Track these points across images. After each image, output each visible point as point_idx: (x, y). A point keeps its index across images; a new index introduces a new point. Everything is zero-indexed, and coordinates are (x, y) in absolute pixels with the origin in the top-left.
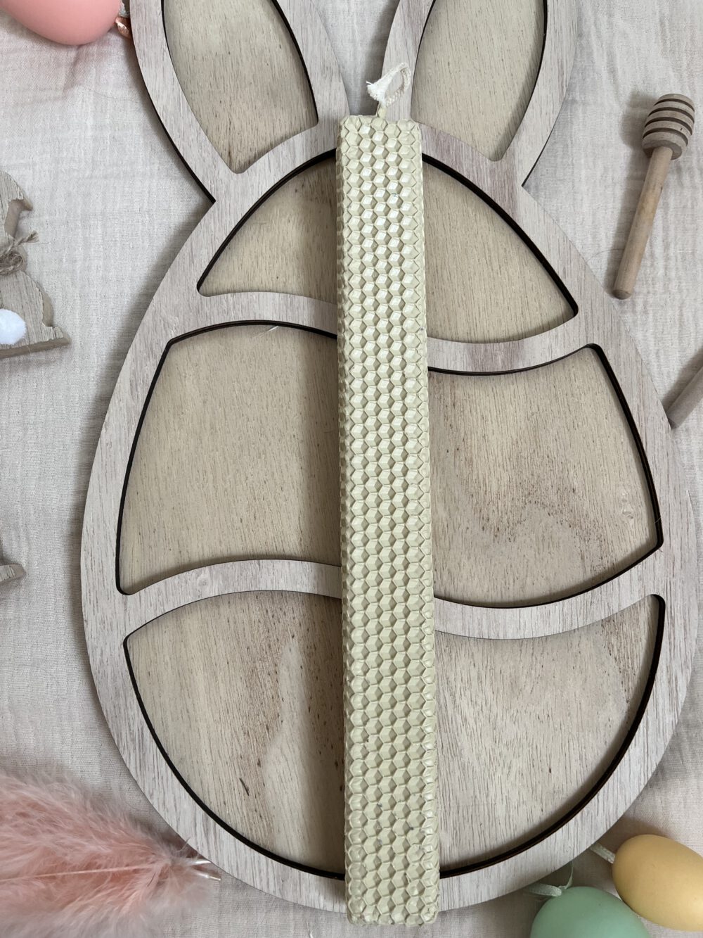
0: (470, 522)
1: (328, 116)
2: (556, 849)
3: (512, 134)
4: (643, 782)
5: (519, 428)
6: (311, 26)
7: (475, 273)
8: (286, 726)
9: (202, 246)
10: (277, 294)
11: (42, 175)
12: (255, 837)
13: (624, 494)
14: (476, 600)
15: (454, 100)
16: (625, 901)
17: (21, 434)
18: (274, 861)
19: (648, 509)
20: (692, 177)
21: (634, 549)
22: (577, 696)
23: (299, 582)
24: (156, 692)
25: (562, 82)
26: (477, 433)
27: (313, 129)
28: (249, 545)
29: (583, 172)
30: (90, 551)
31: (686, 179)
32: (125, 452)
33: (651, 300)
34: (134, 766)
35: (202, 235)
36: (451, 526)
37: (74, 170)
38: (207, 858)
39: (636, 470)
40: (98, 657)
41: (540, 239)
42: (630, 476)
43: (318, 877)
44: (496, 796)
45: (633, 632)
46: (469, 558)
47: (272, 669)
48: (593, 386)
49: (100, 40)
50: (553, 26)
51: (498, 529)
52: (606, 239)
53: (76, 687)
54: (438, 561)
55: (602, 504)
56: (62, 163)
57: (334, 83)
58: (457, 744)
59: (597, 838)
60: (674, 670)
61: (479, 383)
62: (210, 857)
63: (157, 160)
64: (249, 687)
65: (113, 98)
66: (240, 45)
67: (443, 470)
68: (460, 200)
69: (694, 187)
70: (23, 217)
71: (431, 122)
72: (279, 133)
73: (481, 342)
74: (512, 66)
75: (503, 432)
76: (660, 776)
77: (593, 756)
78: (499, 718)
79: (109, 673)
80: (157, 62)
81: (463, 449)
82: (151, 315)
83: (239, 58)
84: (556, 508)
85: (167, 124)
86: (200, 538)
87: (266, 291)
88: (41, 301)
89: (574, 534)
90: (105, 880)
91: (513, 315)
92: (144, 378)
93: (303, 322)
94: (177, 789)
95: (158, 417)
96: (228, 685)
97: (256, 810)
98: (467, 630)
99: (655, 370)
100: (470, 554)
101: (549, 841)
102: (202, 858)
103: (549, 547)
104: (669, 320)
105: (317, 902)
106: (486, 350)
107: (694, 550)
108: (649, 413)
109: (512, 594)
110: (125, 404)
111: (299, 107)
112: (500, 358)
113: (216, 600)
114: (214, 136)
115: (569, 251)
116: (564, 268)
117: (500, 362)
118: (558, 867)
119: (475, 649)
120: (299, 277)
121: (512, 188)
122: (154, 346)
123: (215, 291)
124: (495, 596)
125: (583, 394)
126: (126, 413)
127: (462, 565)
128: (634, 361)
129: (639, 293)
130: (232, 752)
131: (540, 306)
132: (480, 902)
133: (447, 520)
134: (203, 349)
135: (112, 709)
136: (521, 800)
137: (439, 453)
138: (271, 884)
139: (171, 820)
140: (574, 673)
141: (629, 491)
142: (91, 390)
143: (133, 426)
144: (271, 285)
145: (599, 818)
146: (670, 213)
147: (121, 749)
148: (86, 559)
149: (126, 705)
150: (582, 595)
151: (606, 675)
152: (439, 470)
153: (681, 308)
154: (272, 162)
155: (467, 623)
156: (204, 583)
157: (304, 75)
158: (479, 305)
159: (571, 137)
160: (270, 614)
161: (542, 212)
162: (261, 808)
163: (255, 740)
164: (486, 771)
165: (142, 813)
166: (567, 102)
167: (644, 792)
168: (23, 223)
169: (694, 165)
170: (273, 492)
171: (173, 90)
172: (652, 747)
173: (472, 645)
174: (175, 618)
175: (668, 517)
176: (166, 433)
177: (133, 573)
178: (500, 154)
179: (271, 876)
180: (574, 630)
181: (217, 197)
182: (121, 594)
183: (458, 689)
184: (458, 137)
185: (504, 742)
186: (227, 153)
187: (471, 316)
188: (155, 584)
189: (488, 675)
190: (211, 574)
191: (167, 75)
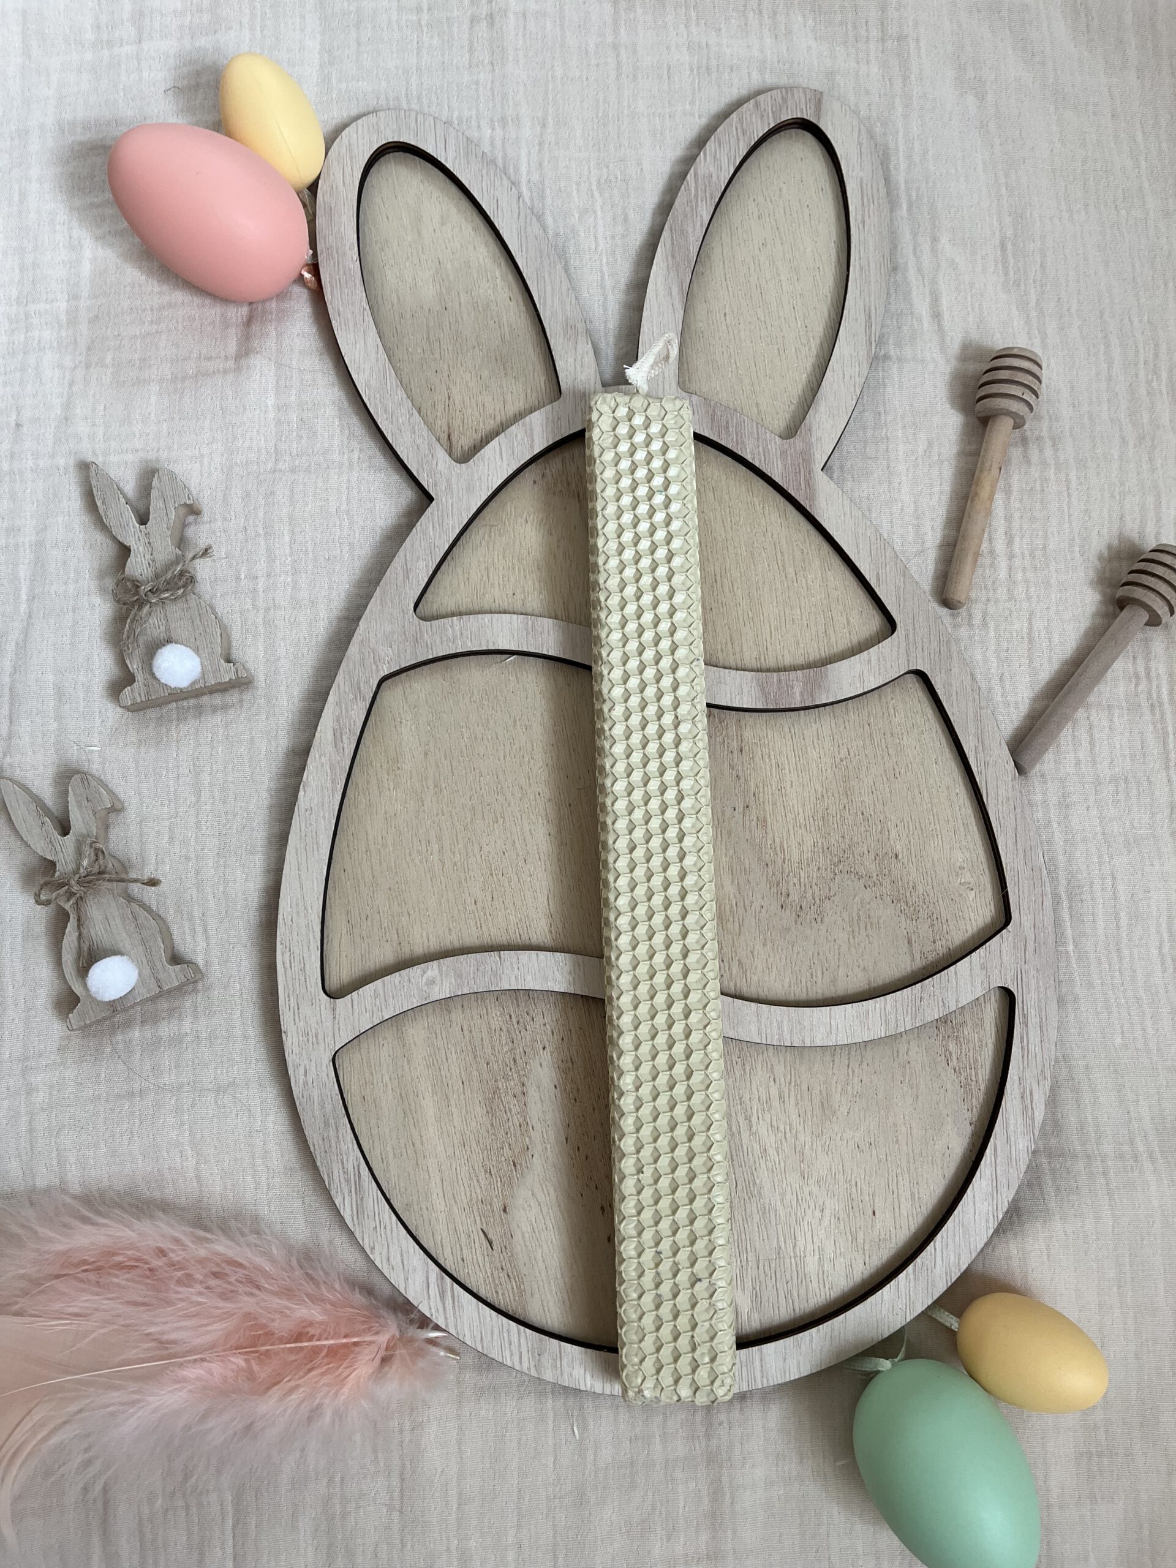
0: (765, 899)
1: (574, 387)
2: (883, 1312)
3: (808, 402)
4: (992, 1225)
5: (824, 778)
6: (550, 273)
7: (764, 583)
8: (537, 1162)
9: (418, 558)
10: (515, 617)
11: (213, 469)
12: (503, 1302)
13: (960, 860)
14: (775, 999)
15: (733, 361)
16: (971, 1376)
17: (193, 799)
18: (527, 1330)
19: (992, 879)
20: (1041, 451)
21: (975, 929)
22: (907, 1118)
23: (550, 978)
24: (373, 1122)
25: (870, 336)
26: (771, 786)
27: (555, 404)
28: (486, 935)
29: (901, 447)
30: (288, 945)
31: (1034, 451)
32: (330, 822)
33: (991, 610)
34: (350, 1213)
35: (418, 542)
36: (741, 904)
37: (252, 462)
38: (444, 1327)
39: (975, 829)
40: (301, 1077)
41: (846, 538)
42: (969, 838)
43: (583, 1349)
44: (805, 1246)
45: (976, 1036)
46: (765, 945)
47: (518, 1090)
48: (919, 722)
49: (282, 296)
50: (857, 263)
51: (801, 907)
52: (933, 533)
53: (271, 1118)
54: (725, 949)
55: (933, 873)
56: (238, 453)
57: (580, 346)
58: (754, 1183)
59: (935, 1298)
60: (1028, 1082)
61: (772, 722)
62: (447, 1326)
63: (356, 446)
64: (491, 1112)
65: (299, 369)
66: (459, 298)
67: (729, 833)
68: (743, 488)
69: (1044, 463)
71: (704, 390)
72: (512, 409)
73: (774, 671)
74: (807, 315)
75: (805, 784)
76: (1015, 1218)
77: (928, 1194)
78: (807, 1147)
79: (315, 1097)
80: (356, 324)
81: (754, 807)
82: (357, 646)
83: (458, 314)
84: (875, 877)
85: (370, 404)
86: (424, 925)
87: (500, 613)
88: (220, 633)
89: (898, 912)
90: (318, 1354)
91: (814, 634)
92: (350, 726)
93: (548, 651)
94: (404, 1242)
95: (368, 774)
96: (464, 1110)
97: (502, 1268)
98: (764, 1036)
99: (999, 698)
100: (765, 940)
101: (874, 1302)
102: (437, 1328)
103: (866, 929)
104: (1015, 634)
105: (582, 1382)
106: (780, 681)
107: (1050, 929)
108: (991, 756)
109: (821, 989)
110: (327, 758)
111: (536, 375)
112: (797, 690)
113: (446, 1003)
114: (429, 414)
115: (883, 552)
116: (878, 574)
117: (798, 695)
118: (886, 1336)
119: (774, 1060)
120: (541, 593)
121: (810, 474)
122: (362, 685)
123: (435, 614)
124: (799, 993)
125: (905, 734)
126: (329, 771)
127: (756, 954)
128: (969, 690)
129: (977, 600)
130: (471, 1194)
131: (848, 622)
133: (735, 897)
134: (421, 686)
135: (321, 1142)
137: (723, 813)
138: (525, 1359)
139: (397, 1279)
140: (902, 1089)
141: (968, 855)
142: (282, 742)
143: (339, 786)
144: (506, 604)
145: (937, 1271)
146: (1012, 498)
147: (333, 1193)
148: (283, 955)
149: (338, 1138)
150: (909, 988)
151: (943, 1091)
152: (725, 833)
153: (1030, 619)
154: (504, 449)
155: (763, 1026)
156: (432, 982)
157: (541, 333)
158: (769, 622)
159: (884, 404)
160: (514, 1020)
161: (847, 502)
162: (508, 1264)
163: (499, 1179)
164: (793, 1215)
165: (359, 1274)
166: (877, 360)
167: (996, 1239)
168: (190, 532)
169: (1045, 433)
170: (514, 866)
171: (377, 360)
172: (1002, 1180)
173: (771, 1054)
174: (395, 1028)
175: (1017, 888)
176: (378, 794)
177: (341, 972)
178: (792, 431)
179: (524, 1349)
180: (901, 1034)
181: (437, 495)
182: (328, 998)
183: (755, 1111)
184: (739, 409)
185: (815, 1178)
186: (446, 437)
187: (760, 637)
188: (371, 985)
189: (792, 1093)
190: (440, 970)
191: (370, 341)
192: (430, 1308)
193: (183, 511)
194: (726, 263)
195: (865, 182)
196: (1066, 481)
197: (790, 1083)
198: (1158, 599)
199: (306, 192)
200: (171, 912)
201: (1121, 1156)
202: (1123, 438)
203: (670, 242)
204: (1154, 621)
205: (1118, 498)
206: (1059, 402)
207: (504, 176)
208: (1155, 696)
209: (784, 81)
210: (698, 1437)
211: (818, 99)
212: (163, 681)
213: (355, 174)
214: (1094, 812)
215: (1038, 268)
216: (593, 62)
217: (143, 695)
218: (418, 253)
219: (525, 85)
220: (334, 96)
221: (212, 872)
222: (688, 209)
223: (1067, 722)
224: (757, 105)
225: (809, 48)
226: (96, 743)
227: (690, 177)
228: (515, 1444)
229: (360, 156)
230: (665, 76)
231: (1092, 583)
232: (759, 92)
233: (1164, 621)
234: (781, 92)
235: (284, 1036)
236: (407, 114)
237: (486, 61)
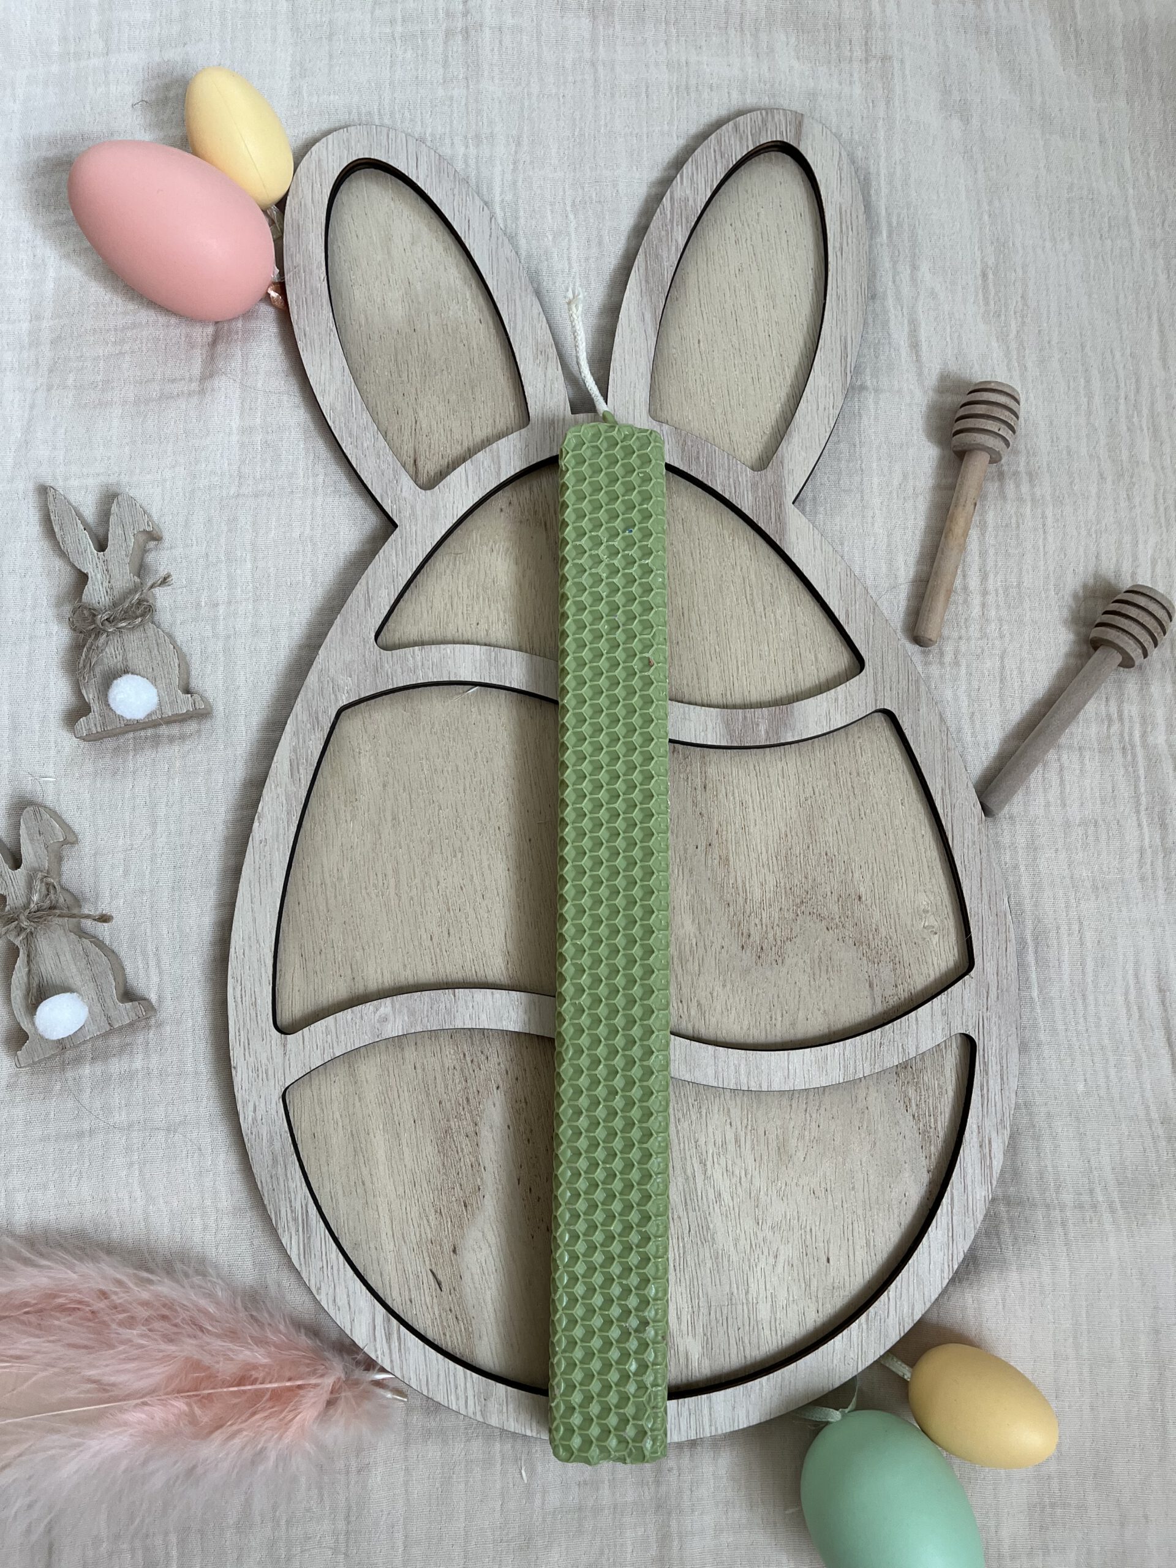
0: (726, 939)
1: (543, 414)
2: (835, 1362)
3: (782, 433)
4: (947, 1276)
5: (789, 817)
6: (520, 297)
7: (732, 617)
8: (488, 1202)
9: (380, 586)
10: (478, 647)
11: (175, 494)
12: (450, 1344)
13: (925, 903)
14: (734, 1041)
15: (705, 389)
16: (923, 1430)
17: (149, 831)
18: (474, 1374)
19: (956, 923)
20: (1018, 486)
21: (938, 974)
22: (864, 1165)
23: (505, 1018)
24: (323, 1159)
25: (846, 366)
26: (735, 824)
27: (523, 430)
28: (442, 971)
29: (876, 480)
30: (239, 979)
31: (1010, 488)
32: (285, 854)
33: (963, 648)
34: (297, 1253)
35: (380, 570)
36: (701, 944)
37: (215, 486)
39: (941, 872)
40: (251, 1114)
41: (816, 573)
42: (934, 881)
45: (936, 1082)
46: (724, 986)
47: (470, 1129)
48: (885, 762)
49: (248, 315)
50: (834, 291)
51: (762, 948)
52: (906, 569)
53: (222, 1157)
54: (684, 990)
55: (896, 916)
56: (200, 477)
57: (549, 371)
58: (708, 1228)
59: (888, 1348)
60: (987, 1131)
61: (737, 759)
62: (392, 1368)
63: (322, 470)
64: (442, 1152)
65: (264, 390)
66: (428, 320)
67: (691, 871)
68: (713, 520)
69: (1020, 499)
70: (149, 550)
71: (675, 419)
72: (480, 434)
73: (740, 707)
74: (782, 343)
75: (769, 823)
76: (971, 1266)
78: (762, 1192)
79: (265, 1135)
80: (322, 345)
81: (717, 845)
82: (316, 675)
83: (427, 337)
84: (837, 920)
85: (335, 427)
86: (379, 961)
87: (463, 643)
88: (177, 661)
89: (860, 955)
90: (262, 1397)
91: (781, 670)
93: (511, 683)
95: (325, 805)
96: (415, 1149)
97: (451, 1310)
98: (720, 1079)
99: (968, 739)
100: (725, 981)
101: (825, 1351)
102: (383, 1370)
103: (827, 971)
104: (987, 674)
106: (745, 718)
107: (1014, 975)
108: (957, 799)
109: (778, 1033)
110: (283, 789)
111: (505, 400)
113: (398, 1041)
114: (395, 438)
115: (853, 588)
116: (847, 610)
118: (837, 1385)
119: (731, 1104)
120: (505, 623)
121: (780, 507)
122: (320, 715)
123: (397, 642)
124: (757, 1035)
125: (871, 773)
126: (284, 802)
127: (715, 994)
128: (937, 730)
129: (948, 638)
130: (421, 1235)
131: (816, 659)
132: (737, 1429)
134: (382, 716)
135: (269, 1180)
136: (791, 1299)
137: (685, 850)
138: (471, 1402)
139: (342, 1320)
140: (860, 1135)
141: (932, 898)
142: (240, 772)
143: (294, 818)
144: (470, 634)
145: (890, 1321)
146: (987, 535)
147: (280, 1231)
148: (234, 989)
149: (286, 1175)
150: (869, 1034)
151: (901, 1137)
152: (686, 871)
153: (1002, 658)
155: (720, 1069)
156: (385, 1019)
157: (512, 358)
158: (737, 657)
159: (859, 434)
160: (468, 1059)
162: (457, 1306)
163: (449, 1220)
164: (746, 1260)
165: (307, 1316)
166: (853, 390)
167: (951, 1289)
168: (150, 558)
169: (1022, 468)
170: (471, 901)
171: (343, 383)
172: (958, 1230)
173: (728, 1098)
174: (347, 1065)
175: (980, 934)
176: (335, 826)
177: (293, 1007)
178: (765, 461)
179: (470, 1393)
180: (860, 1079)
181: (400, 521)
182: (279, 1034)
183: (710, 1155)
184: (711, 439)
185: (769, 1223)
186: (412, 462)
187: (726, 672)
188: (323, 1021)
189: (748, 1137)
190: (393, 1007)
191: (336, 363)
192: (376, 1351)
193: (142, 538)
194: (701, 288)
195: (843, 210)
196: (1042, 517)
197: (746, 1127)
198: (1132, 642)
199: (274, 208)
200: (125, 946)
201: (1080, 1206)
202: (1101, 475)
203: (644, 266)
204: (1127, 663)
205: (1094, 536)
206: (1037, 437)
207: (476, 195)
208: (1127, 738)
209: (765, 101)
210: (648, 1482)
211: (798, 121)
212: (118, 712)
213: (325, 190)
214: (1063, 855)
215: (1019, 299)
216: (570, 78)
217: (98, 726)
218: (387, 272)
219: (500, 102)
220: (305, 109)
221: (167, 906)
222: (663, 233)
223: (1036, 765)
224: (736, 128)
225: (791, 69)
226: (52, 774)
227: (666, 201)
228: (462, 1486)
229: (330, 173)
230: (644, 95)
231: (1065, 622)
232: (740, 113)
233: (1137, 663)
234: (761, 114)
235: (233, 1069)
236: (379, 129)
237: (461, 76)
